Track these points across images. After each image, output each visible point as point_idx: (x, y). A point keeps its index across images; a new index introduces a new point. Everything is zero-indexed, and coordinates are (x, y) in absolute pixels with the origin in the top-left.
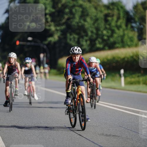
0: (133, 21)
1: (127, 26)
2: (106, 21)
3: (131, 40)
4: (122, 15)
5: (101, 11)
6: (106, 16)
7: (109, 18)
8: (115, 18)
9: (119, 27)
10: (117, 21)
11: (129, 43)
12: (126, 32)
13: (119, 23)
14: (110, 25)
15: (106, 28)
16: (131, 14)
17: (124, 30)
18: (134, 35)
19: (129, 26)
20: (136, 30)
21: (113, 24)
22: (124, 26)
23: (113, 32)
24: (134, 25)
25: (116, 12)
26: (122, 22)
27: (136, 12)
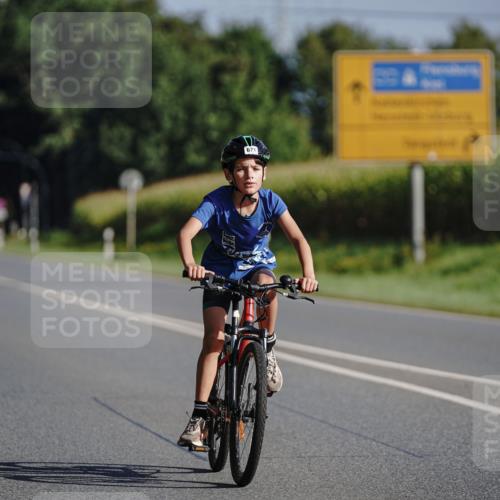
0: (297, 84)
4: (263, 66)
5: (201, 58)
6: (217, 70)
7: (227, 78)
8: (243, 77)
9: (254, 104)
10: (248, 86)
11: (286, 150)
12: (276, 118)
17: (270, 113)
20: (305, 110)
21: (237, 94)
22: (268, 101)
23: (237, 118)
24: (300, 96)
25: (244, 59)
26: (263, 88)
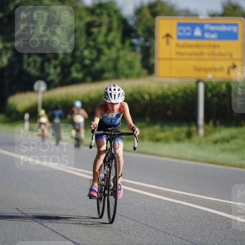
0: (133, 34)
1: (123, 42)
2: (89, 34)
3: (131, 66)
4: (115, 24)
5: (81, 18)
6: (90, 25)
7: (95, 30)
8: (104, 29)
9: (110, 45)
10: (107, 35)
11: (127, 72)
12: (122, 53)
13: (110, 38)
14: (94, 40)
15: (88, 47)
16: (131, 23)
17: (119, 50)
18: (135, 58)
19: (127, 43)
20: (138, 49)
21: (101, 39)
22: (118, 43)
23: (100, 52)
24: (135, 41)
25: (105, 19)
26: (115, 36)
27: (140, 20)
